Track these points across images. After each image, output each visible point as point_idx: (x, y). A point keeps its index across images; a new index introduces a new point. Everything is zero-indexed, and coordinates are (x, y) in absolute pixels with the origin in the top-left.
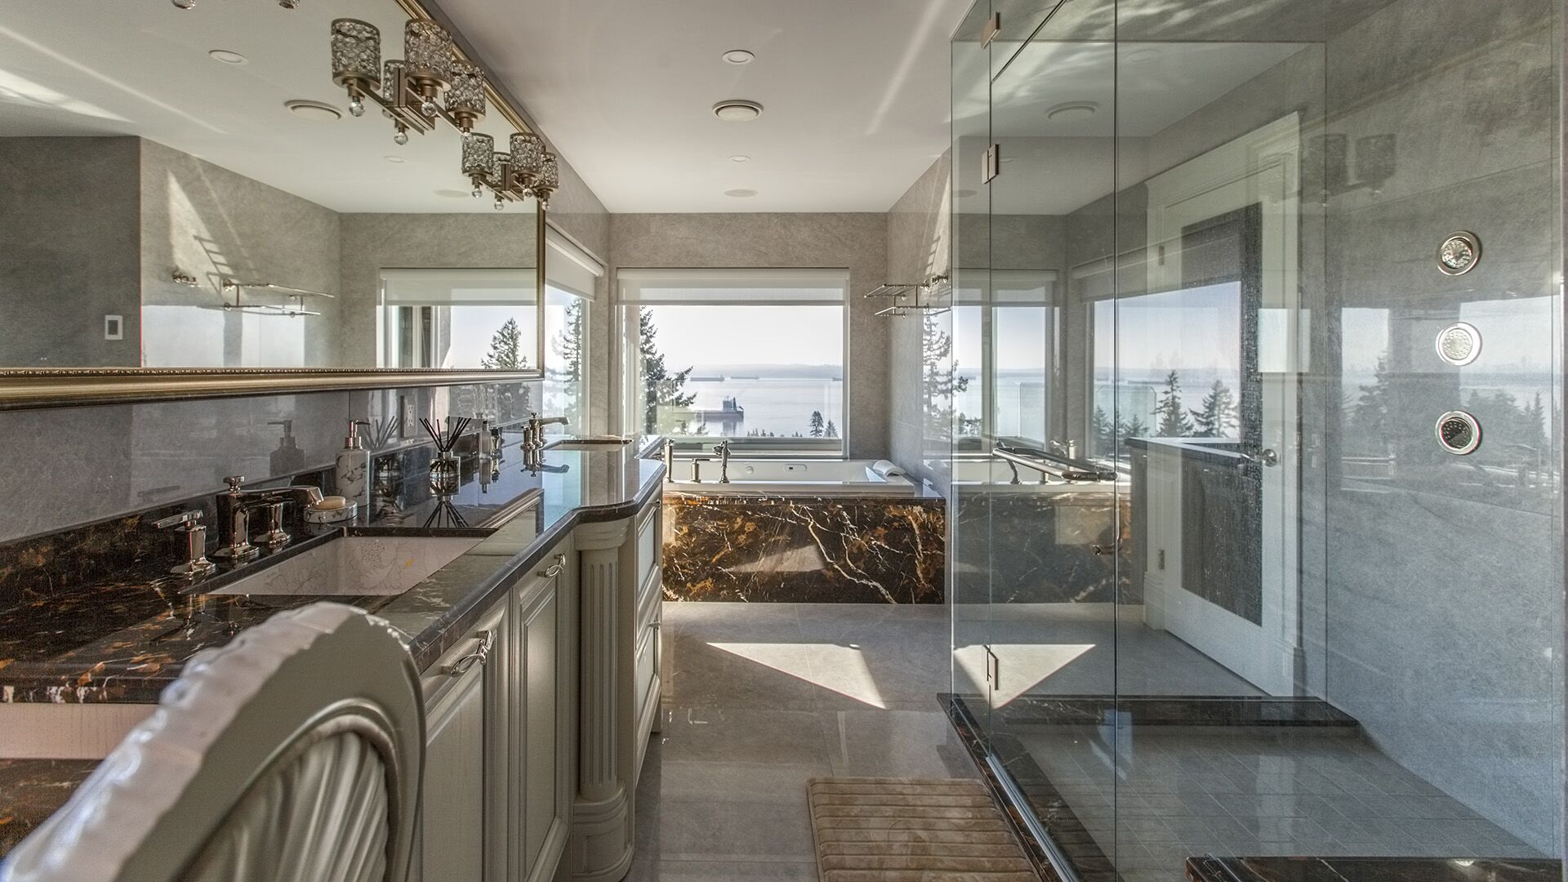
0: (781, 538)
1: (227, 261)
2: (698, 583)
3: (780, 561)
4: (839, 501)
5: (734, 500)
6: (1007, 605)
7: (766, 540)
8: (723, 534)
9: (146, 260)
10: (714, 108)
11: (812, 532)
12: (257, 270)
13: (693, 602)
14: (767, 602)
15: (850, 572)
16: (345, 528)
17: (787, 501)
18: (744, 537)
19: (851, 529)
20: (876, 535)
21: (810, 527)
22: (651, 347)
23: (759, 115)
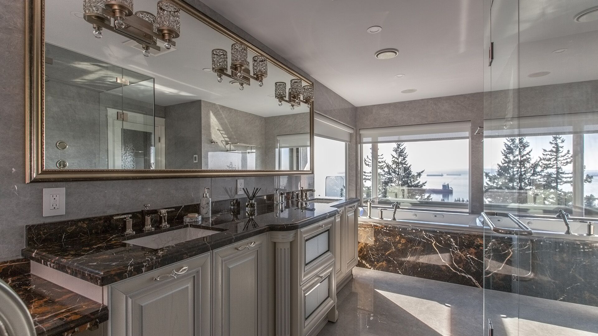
0: (418, 247)
1: (228, 136)
2: (380, 263)
3: (418, 258)
4: (449, 233)
5: (395, 228)
6: (558, 302)
7: (411, 248)
8: (391, 243)
9: (203, 138)
10: (375, 54)
11: (434, 246)
12: (237, 139)
13: (377, 271)
14: (411, 276)
15: (455, 268)
16: (189, 224)
17: (421, 231)
18: (400, 245)
19: (455, 247)
20: (470, 252)
21: (433, 244)
22: (406, 162)
23: (397, 55)
